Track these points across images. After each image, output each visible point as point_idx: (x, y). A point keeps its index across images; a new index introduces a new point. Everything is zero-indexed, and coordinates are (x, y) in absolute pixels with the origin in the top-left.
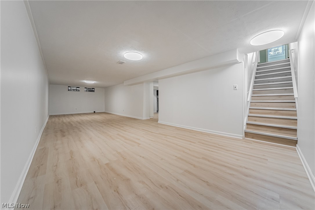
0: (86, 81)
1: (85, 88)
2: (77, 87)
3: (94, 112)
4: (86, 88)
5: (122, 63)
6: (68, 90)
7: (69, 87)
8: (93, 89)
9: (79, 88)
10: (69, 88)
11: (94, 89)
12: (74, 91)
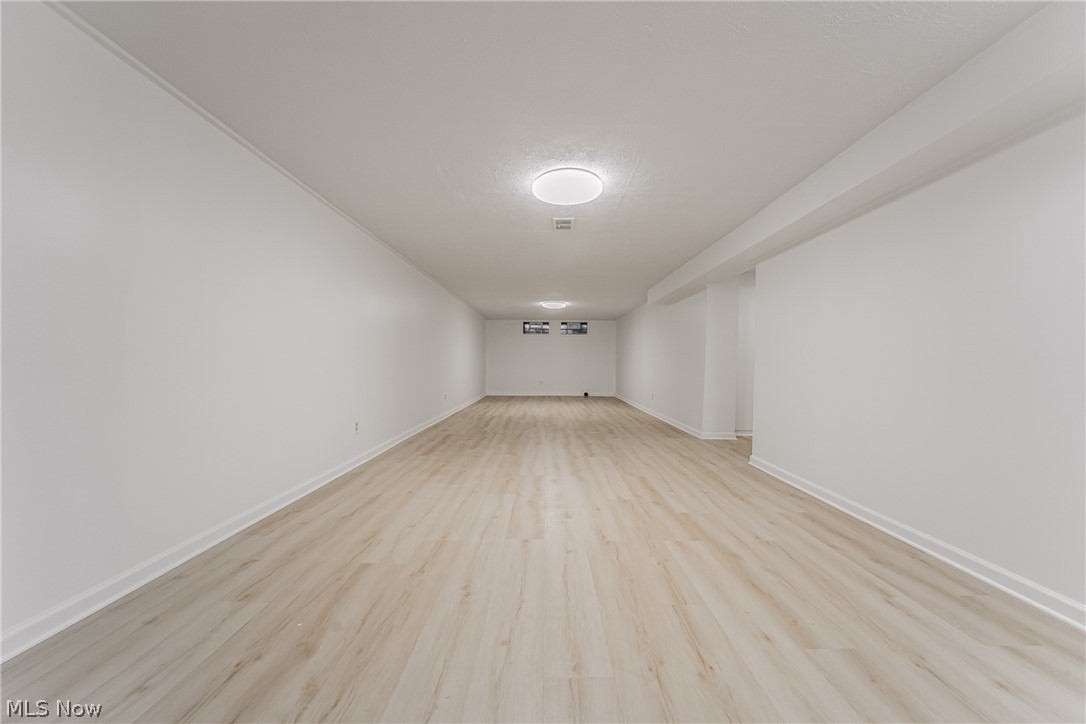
0: (545, 305)
1: (562, 323)
2: (544, 323)
3: (586, 394)
4: (565, 324)
5: (564, 225)
6: (525, 332)
7: (525, 323)
8: (584, 326)
9: (547, 324)
10: (527, 326)
11: (586, 324)
12: (537, 332)
